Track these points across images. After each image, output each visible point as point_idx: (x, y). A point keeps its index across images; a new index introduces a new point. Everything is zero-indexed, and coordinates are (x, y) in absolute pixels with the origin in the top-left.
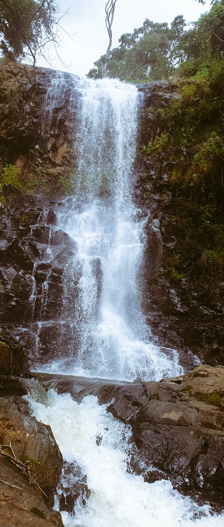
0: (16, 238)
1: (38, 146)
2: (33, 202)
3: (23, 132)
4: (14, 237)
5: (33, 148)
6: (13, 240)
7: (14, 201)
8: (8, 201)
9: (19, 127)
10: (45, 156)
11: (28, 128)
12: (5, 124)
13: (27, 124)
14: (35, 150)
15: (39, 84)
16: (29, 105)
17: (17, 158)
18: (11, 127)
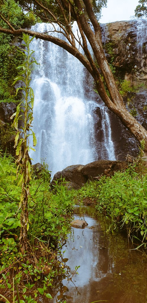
0: (144, 119)
1: (136, 66)
2: (145, 98)
3: (128, 61)
4: (143, 119)
5: (134, 68)
6: (143, 121)
7: (135, 99)
8: (132, 100)
9: (126, 59)
10: (141, 70)
11: (130, 58)
12: (118, 59)
13: (130, 56)
14: (135, 69)
15: (131, 32)
16: (129, 45)
17: (125, 74)
18: (121, 60)
